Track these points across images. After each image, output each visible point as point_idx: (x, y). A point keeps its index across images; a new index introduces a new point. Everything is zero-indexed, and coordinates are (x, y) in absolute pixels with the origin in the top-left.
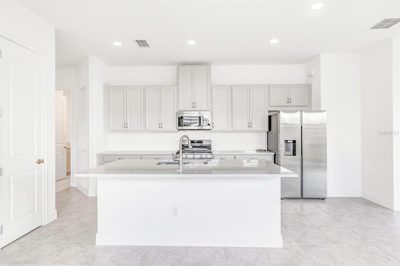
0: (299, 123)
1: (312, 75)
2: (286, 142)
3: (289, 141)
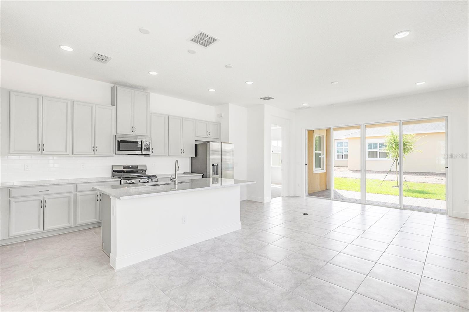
0: (220, 150)
1: (222, 117)
2: (213, 165)
3: (214, 165)
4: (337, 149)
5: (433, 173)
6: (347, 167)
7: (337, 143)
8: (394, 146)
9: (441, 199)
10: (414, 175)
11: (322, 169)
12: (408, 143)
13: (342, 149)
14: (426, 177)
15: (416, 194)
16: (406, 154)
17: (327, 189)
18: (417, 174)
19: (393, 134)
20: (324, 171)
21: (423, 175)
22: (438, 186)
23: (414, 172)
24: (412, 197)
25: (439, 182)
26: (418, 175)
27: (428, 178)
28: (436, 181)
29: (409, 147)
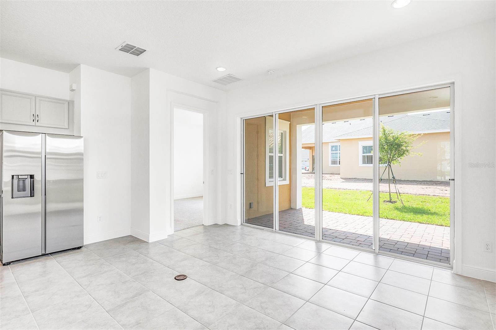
0: (43, 151)
1: (74, 90)
4: (332, 153)
5: (436, 181)
6: (339, 174)
7: (332, 146)
8: (386, 147)
9: (444, 224)
10: (413, 185)
11: (284, 180)
12: (404, 143)
13: (337, 153)
14: (428, 187)
15: (411, 216)
16: (401, 158)
17: (292, 207)
18: (417, 183)
19: (384, 131)
20: (287, 182)
21: (424, 184)
22: (440, 200)
23: (415, 181)
24: (404, 220)
25: (443, 193)
26: (419, 184)
27: (430, 188)
28: (440, 193)
29: (404, 148)
